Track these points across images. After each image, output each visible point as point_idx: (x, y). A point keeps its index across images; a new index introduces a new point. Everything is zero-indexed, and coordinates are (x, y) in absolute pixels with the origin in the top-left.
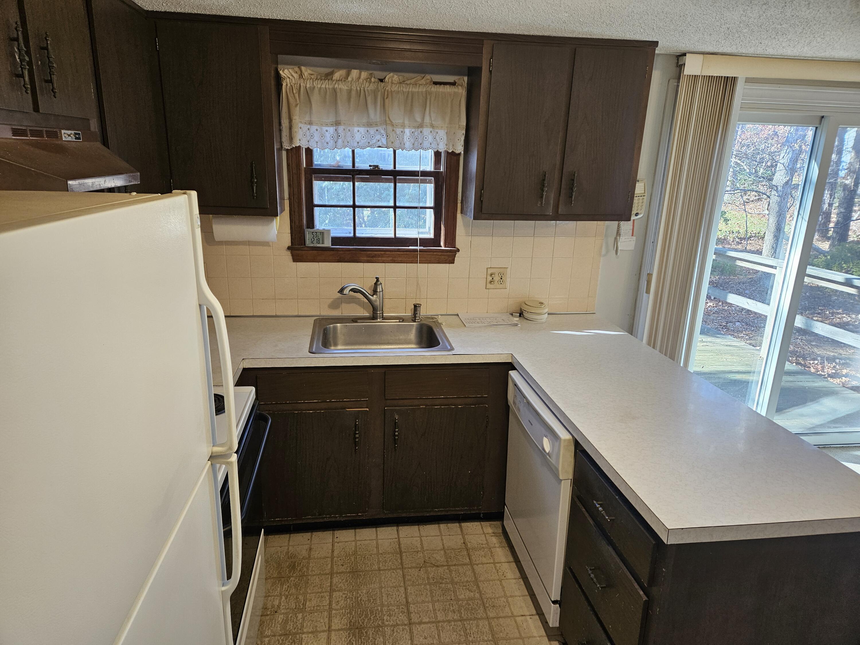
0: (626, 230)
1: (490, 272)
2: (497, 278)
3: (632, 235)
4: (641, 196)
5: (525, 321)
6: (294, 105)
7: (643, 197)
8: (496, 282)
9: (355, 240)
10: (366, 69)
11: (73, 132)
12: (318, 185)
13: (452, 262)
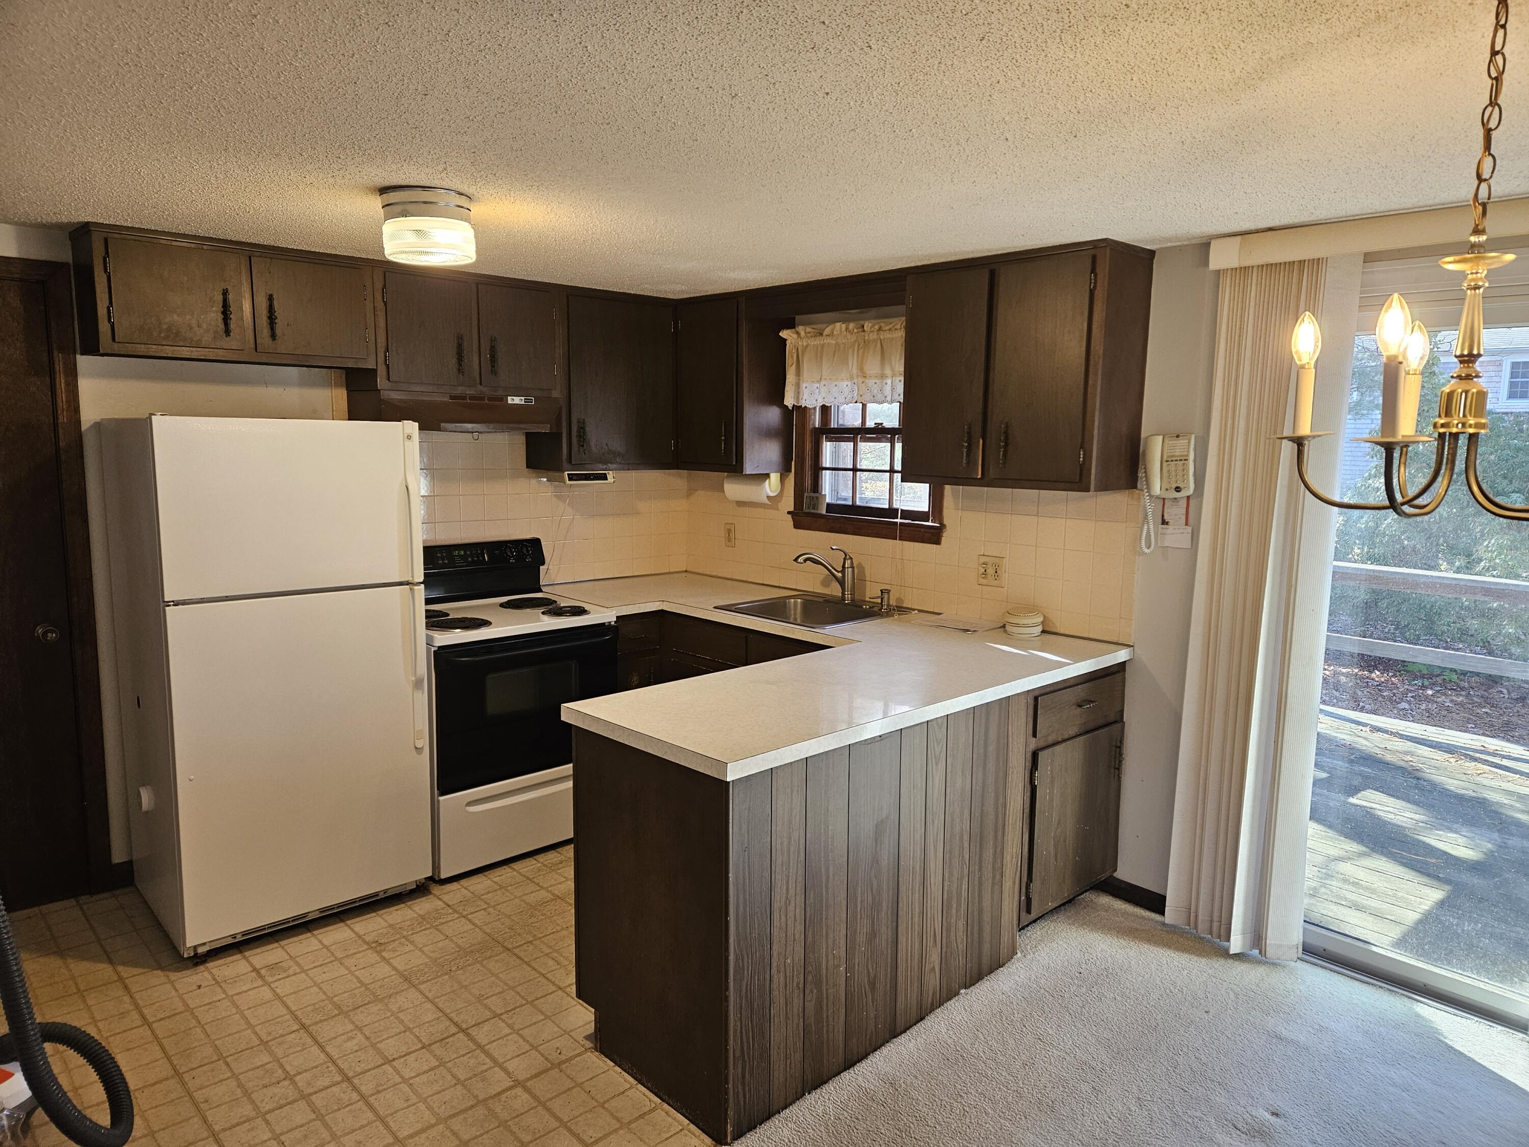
0: (1176, 515)
1: (983, 559)
2: (991, 571)
3: (1186, 524)
4: (1181, 460)
5: (1005, 635)
6: (790, 365)
7: (1183, 462)
8: (989, 576)
9: (853, 509)
10: (853, 320)
11: (523, 398)
12: (828, 447)
13: (938, 542)
